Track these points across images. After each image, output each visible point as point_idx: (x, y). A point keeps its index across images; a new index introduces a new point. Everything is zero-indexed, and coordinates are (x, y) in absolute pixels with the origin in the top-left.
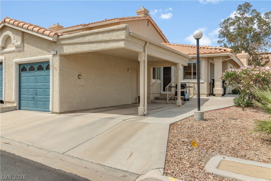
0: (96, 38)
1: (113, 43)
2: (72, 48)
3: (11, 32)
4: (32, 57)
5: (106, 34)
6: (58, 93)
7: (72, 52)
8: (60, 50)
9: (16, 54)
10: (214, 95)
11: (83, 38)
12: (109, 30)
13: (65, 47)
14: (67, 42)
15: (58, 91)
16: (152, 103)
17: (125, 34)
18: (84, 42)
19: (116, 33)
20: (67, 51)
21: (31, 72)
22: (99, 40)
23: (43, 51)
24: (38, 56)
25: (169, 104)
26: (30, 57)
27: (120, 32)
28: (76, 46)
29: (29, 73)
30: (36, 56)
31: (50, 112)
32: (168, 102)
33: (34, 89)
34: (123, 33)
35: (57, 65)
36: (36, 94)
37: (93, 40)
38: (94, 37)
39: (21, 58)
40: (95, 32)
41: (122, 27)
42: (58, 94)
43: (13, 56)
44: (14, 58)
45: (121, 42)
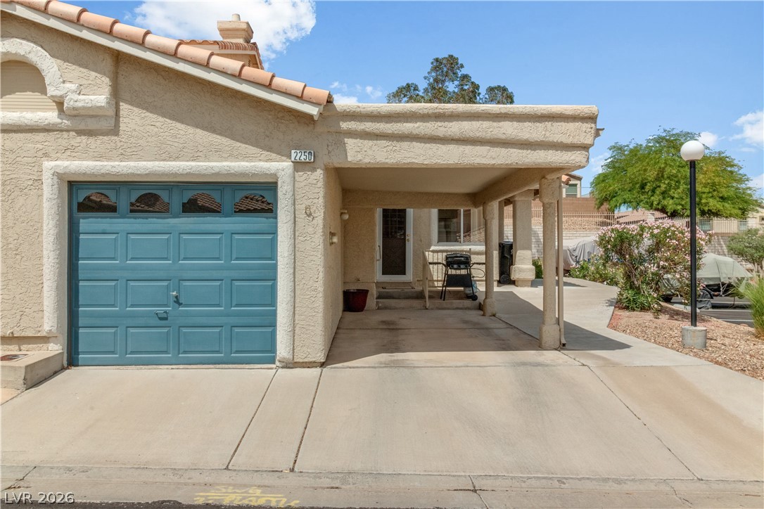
0: (491, 130)
1: (551, 152)
2: (385, 150)
3: (39, 48)
4: (174, 160)
5: (530, 124)
6: (321, 295)
7: (387, 161)
8: (330, 149)
9: (64, 143)
10: (513, 283)
11: (439, 124)
12: (542, 114)
13: (350, 143)
14: (369, 126)
15: (321, 289)
16: (378, 309)
17: (593, 132)
18: (441, 136)
19: (563, 124)
20: (359, 157)
21: (147, 218)
22: (503, 137)
23: (239, 144)
24: (207, 159)
25: (432, 309)
26: (156, 160)
27: (577, 124)
28: (405, 144)
29: (135, 218)
30: (195, 159)
31: (274, 363)
32: (428, 305)
33: (165, 283)
34: (590, 130)
35: (316, 201)
36: (177, 301)
37: (480, 133)
38: (484, 126)
39: (100, 157)
40: (490, 112)
41: (586, 111)
42: (321, 299)
43: (41, 147)
44: (46, 155)
45: (579, 152)
